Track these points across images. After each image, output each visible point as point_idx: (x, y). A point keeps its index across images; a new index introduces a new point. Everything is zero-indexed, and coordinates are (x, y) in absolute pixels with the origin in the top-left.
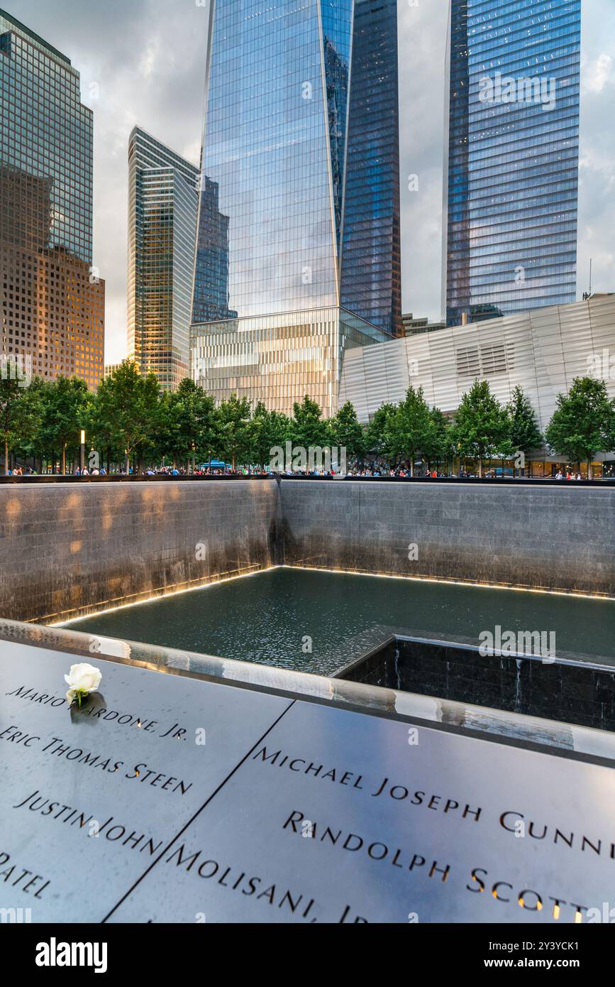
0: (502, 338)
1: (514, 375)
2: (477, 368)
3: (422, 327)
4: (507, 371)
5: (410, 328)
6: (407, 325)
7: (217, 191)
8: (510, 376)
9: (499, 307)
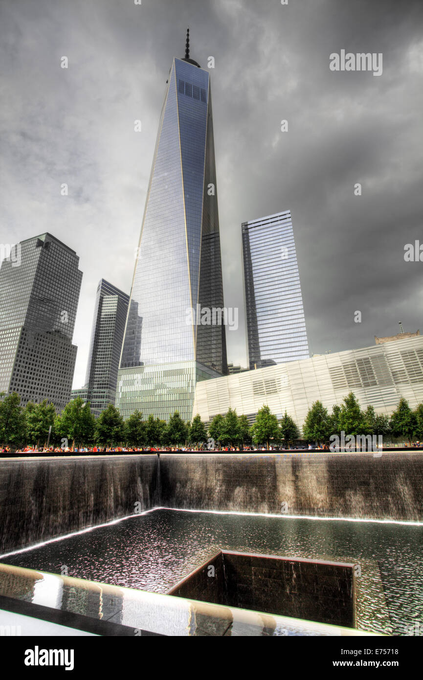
0: (274, 376)
1: (282, 394)
2: (263, 391)
3: (238, 370)
4: (278, 392)
5: (232, 371)
6: (230, 369)
7: (138, 306)
8: (279, 395)
9: (275, 360)
